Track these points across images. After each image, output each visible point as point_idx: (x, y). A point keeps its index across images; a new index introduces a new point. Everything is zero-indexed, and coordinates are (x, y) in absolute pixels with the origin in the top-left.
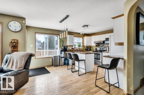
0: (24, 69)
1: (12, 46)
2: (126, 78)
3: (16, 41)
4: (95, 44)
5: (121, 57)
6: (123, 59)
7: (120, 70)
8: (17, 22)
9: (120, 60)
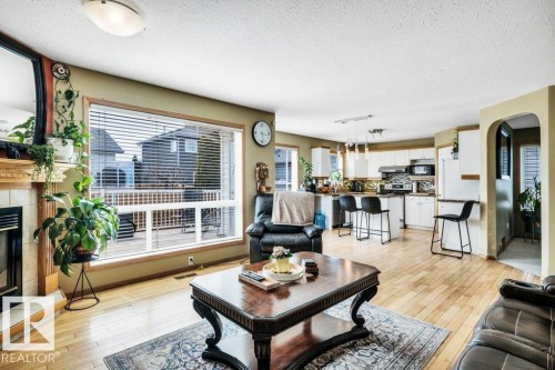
2: (486, 232)
4: (379, 175)
5: (477, 200)
6: (478, 203)
7: (474, 222)
8: (264, 124)
9: (474, 205)
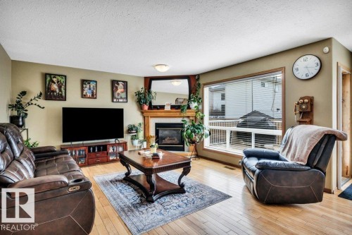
0: (307, 165)
1: (300, 113)
3: (306, 101)
8: (309, 57)
